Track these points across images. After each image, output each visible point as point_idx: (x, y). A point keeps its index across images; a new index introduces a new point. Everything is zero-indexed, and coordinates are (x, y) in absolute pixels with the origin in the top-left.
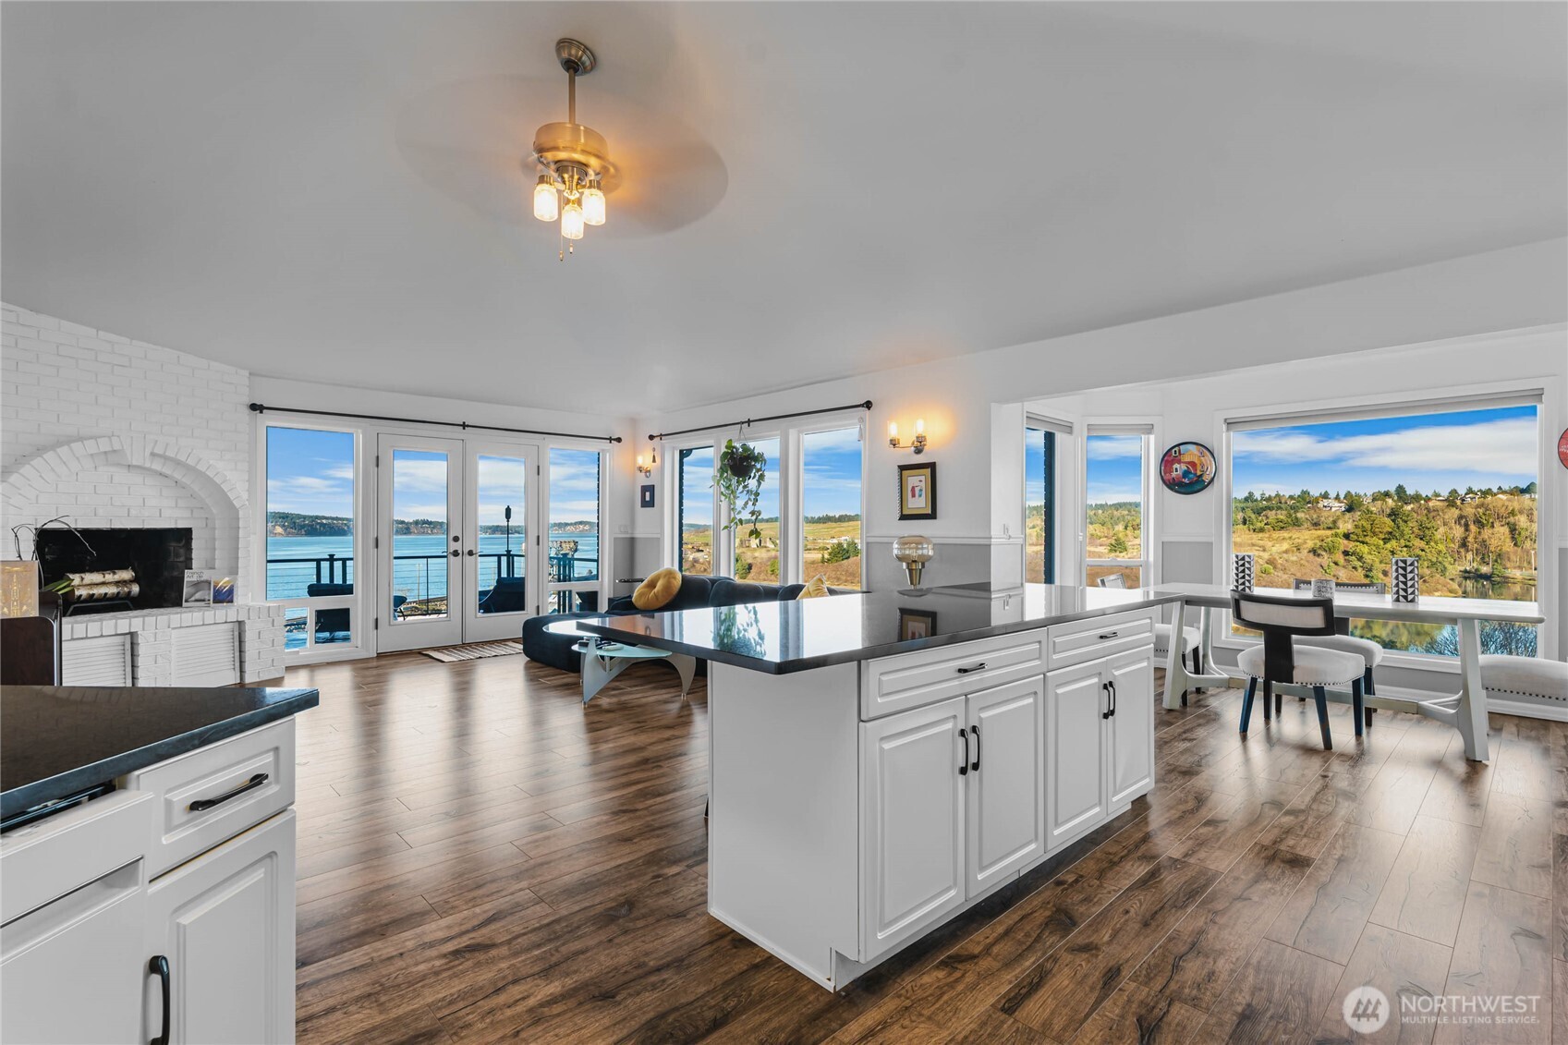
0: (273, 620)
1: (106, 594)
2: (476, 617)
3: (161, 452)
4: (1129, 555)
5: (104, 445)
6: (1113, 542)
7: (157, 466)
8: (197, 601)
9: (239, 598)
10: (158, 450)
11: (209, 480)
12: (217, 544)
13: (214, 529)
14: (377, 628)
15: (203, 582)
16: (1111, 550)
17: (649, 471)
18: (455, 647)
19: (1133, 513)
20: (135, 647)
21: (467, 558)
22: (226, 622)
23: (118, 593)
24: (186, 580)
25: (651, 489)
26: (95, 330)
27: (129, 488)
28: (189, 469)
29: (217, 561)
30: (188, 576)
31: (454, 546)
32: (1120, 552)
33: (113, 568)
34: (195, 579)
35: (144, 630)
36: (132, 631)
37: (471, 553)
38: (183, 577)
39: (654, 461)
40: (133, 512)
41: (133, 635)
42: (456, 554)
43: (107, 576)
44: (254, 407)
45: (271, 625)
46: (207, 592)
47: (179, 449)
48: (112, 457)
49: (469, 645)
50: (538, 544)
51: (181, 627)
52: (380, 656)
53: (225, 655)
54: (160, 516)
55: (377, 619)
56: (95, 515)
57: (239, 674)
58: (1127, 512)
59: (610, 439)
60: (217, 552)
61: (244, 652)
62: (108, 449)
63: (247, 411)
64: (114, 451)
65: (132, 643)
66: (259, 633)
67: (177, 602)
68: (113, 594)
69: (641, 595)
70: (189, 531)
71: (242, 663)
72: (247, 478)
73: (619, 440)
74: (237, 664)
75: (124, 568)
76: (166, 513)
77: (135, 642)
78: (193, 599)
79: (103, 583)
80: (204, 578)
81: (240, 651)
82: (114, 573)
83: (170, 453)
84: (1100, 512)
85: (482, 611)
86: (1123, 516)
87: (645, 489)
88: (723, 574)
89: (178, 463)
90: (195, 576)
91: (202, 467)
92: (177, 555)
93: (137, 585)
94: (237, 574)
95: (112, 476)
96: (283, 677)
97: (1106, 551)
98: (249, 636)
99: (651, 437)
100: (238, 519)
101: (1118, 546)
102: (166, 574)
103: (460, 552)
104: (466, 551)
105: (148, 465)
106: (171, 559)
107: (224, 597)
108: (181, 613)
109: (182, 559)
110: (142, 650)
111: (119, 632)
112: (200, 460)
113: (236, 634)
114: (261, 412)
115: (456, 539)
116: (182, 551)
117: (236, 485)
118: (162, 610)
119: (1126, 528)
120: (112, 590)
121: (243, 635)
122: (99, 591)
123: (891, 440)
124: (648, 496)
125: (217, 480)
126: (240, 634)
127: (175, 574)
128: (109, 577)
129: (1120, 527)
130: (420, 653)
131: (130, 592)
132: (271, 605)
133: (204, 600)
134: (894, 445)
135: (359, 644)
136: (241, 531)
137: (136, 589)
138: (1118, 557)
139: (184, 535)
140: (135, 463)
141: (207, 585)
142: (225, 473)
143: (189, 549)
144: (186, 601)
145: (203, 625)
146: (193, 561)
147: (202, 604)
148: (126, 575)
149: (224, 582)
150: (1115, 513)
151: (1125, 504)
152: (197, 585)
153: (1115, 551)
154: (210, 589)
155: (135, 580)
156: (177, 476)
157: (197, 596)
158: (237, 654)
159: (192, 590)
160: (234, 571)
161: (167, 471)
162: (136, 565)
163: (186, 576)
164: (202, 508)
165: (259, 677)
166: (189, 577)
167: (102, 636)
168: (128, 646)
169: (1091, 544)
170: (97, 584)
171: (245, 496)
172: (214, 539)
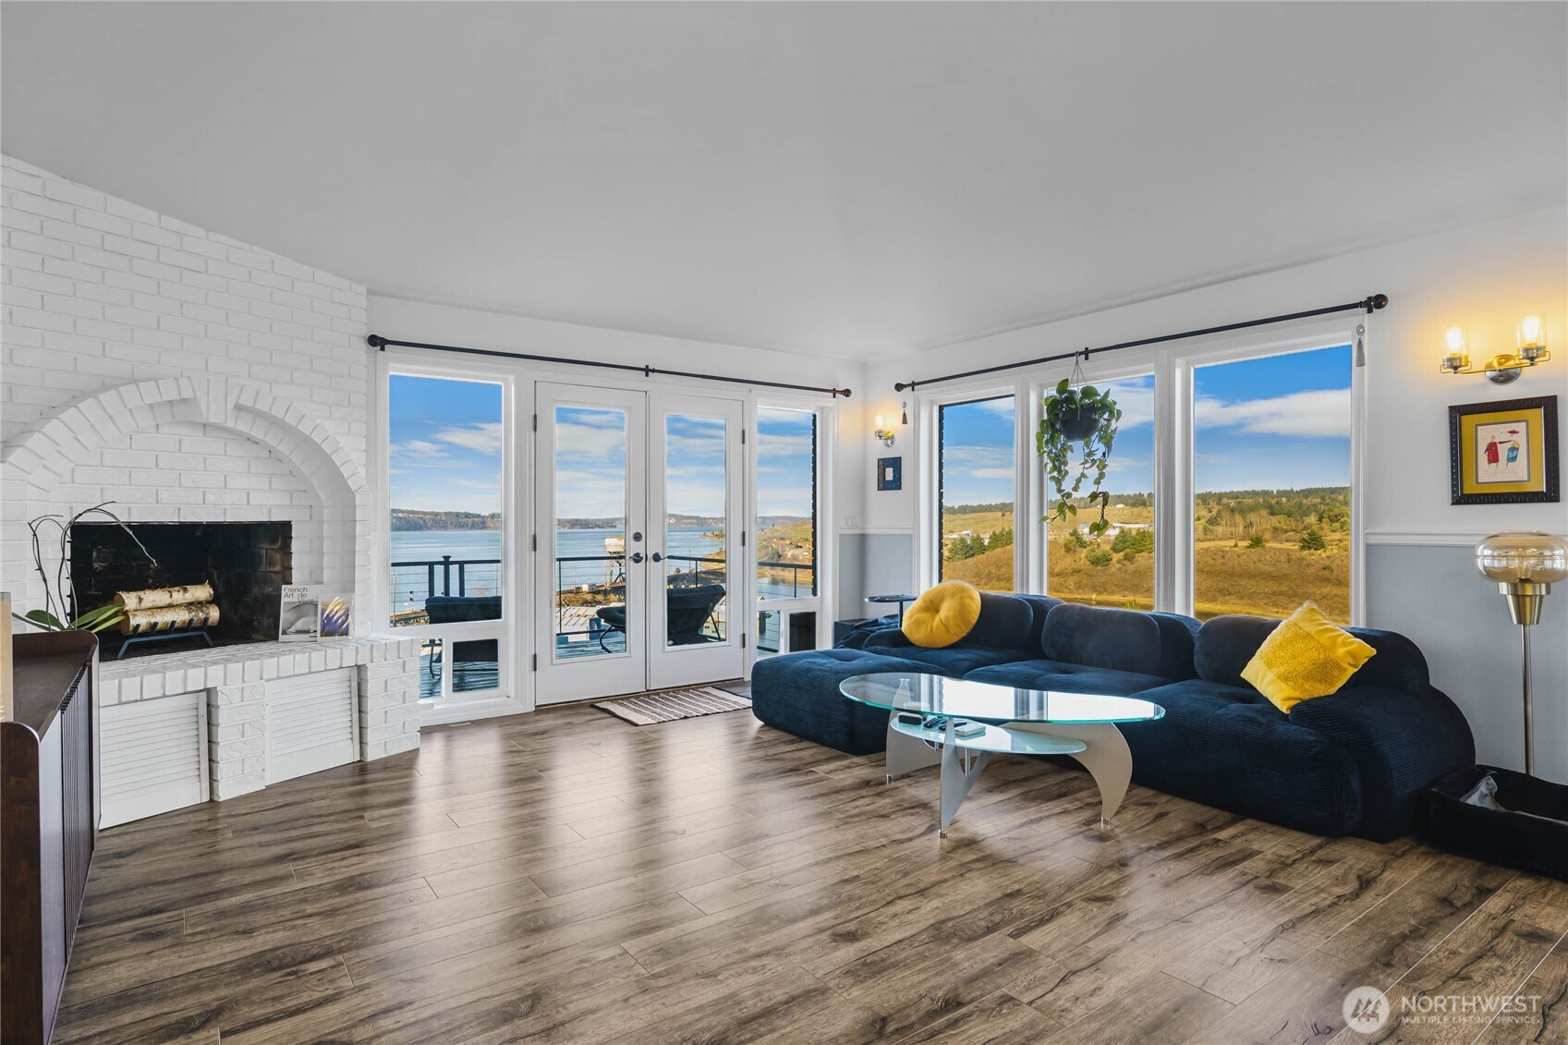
0: (404, 662)
1: (173, 623)
2: (664, 652)
3: (250, 404)
4: (1328, 554)
5: (170, 394)
6: (1306, 536)
7: (243, 426)
8: (298, 632)
9: (358, 628)
10: (246, 401)
11: (316, 448)
12: (326, 546)
13: (321, 522)
14: (535, 669)
15: (306, 603)
16: (1303, 548)
17: (892, 437)
18: (637, 695)
19: (1328, 501)
20: (213, 710)
21: (652, 563)
22: (341, 668)
23: (191, 621)
24: (284, 600)
25: (896, 463)
26: (157, 214)
27: (205, 459)
28: (288, 430)
29: (325, 572)
30: (286, 595)
31: (637, 547)
32: (1316, 549)
33: (183, 581)
34: (295, 599)
35: (225, 684)
36: (208, 687)
37: (657, 558)
38: (280, 595)
39: (905, 421)
40: (210, 497)
41: (209, 692)
42: (637, 558)
43: (175, 595)
44: (375, 341)
45: (400, 669)
46: (312, 619)
47: (274, 399)
48: (179, 410)
49: (656, 692)
50: (744, 544)
51: (278, 678)
52: (541, 710)
53: (339, 717)
54: (248, 503)
55: (535, 656)
56: (157, 502)
57: (357, 747)
58: (1319, 500)
59: (834, 392)
60: (325, 558)
61: (366, 713)
62: (175, 397)
63: (364, 346)
64: (183, 401)
65: (208, 705)
66: (386, 682)
67: (271, 635)
68: (184, 622)
69: (917, 624)
70: (286, 526)
71: (362, 728)
72: (363, 446)
73: (847, 393)
74: (356, 732)
75: (198, 581)
76: (256, 499)
77: (213, 703)
78: (293, 629)
79: (170, 606)
80: (309, 597)
81: (360, 711)
82: (185, 590)
83: (263, 406)
84: (1284, 500)
85: (671, 642)
86: (1315, 505)
87: (884, 463)
88: (1033, 591)
89: (273, 422)
90: (296, 594)
91: (305, 428)
92: (271, 563)
93: (217, 608)
94: (353, 591)
95: (181, 440)
96: (417, 750)
97: (1297, 547)
98: (372, 688)
99: (899, 387)
100: (355, 507)
101: (1313, 542)
102: (255, 590)
103: (643, 555)
104: (650, 555)
105: (230, 424)
106: (263, 568)
107: (334, 628)
108: (278, 655)
109: (278, 568)
110: (224, 717)
111: (189, 690)
112: (303, 417)
113: (355, 684)
114: (383, 349)
115: (637, 537)
116: (278, 556)
117: (350, 454)
118: (250, 647)
119: (1320, 520)
120: (181, 617)
121: (363, 688)
122: (164, 618)
123: (1450, 360)
124: (891, 474)
125: (326, 448)
126: (359, 684)
127: (269, 590)
128: (179, 596)
129: (1313, 519)
130: (593, 706)
131: (206, 619)
132: (402, 639)
133: (308, 632)
134: (1456, 368)
135: (512, 692)
136: (358, 527)
137: (214, 614)
138: (1312, 554)
139: (280, 532)
140: (212, 420)
141: (312, 607)
142: (338, 438)
143: (287, 552)
144: (284, 633)
145: (310, 673)
146: (293, 571)
147: (306, 637)
148: (202, 592)
149: (334, 606)
150: (1305, 501)
151: (1317, 490)
152: (300, 608)
153: (1310, 548)
154: (316, 615)
155: (215, 600)
156: (271, 441)
157: (299, 625)
158: (356, 716)
159: (291, 616)
160: (348, 586)
161: (257, 433)
162: (216, 576)
163: (283, 594)
164: (305, 491)
165: (386, 751)
166: (288, 596)
167: (164, 696)
168: (203, 711)
169: (1275, 539)
170: (161, 608)
171: (362, 471)
172: (321, 538)
